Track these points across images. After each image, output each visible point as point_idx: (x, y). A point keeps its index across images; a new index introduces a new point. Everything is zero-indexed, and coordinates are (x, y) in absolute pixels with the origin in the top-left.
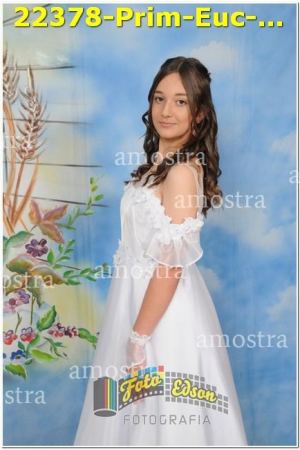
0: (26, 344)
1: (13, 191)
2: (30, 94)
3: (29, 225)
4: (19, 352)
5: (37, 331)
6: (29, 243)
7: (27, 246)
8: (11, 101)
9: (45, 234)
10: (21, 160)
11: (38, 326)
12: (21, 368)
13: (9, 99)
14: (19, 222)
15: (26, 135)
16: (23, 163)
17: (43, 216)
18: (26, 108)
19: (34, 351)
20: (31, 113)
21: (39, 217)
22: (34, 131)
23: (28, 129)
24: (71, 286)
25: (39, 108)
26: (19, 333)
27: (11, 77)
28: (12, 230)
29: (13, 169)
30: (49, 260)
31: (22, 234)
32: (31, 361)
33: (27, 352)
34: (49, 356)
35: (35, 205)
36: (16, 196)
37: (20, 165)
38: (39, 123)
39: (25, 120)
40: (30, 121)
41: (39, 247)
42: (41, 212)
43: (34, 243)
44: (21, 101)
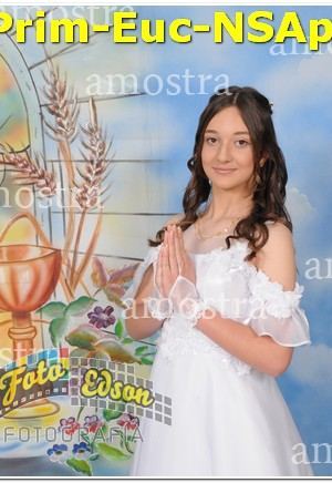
0: (91, 435)
1: (72, 247)
2: (91, 130)
3: (92, 289)
4: (83, 445)
5: (103, 420)
6: (92, 310)
7: (89, 315)
8: (70, 140)
9: (111, 300)
10: (82, 210)
11: (105, 413)
12: (86, 466)
13: (67, 137)
14: (79, 285)
15: (87, 179)
16: (84, 213)
17: (108, 278)
18: (86, 147)
19: (100, 445)
20: (94, 152)
21: (103, 279)
22: (97, 173)
23: (90, 171)
24: (144, 366)
25: (103, 146)
26: (81, 422)
27: (70, 111)
28: (72, 295)
29: (72, 221)
30: (118, 333)
31: (85, 300)
32: (97, 457)
33: (92, 445)
34: (119, 453)
35: (99, 264)
36: (75, 252)
37: (80, 215)
38: (103, 163)
39: (86, 160)
40: (92, 162)
41: (105, 317)
42: (106, 272)
43: (97, 310)
44: (82, 138)
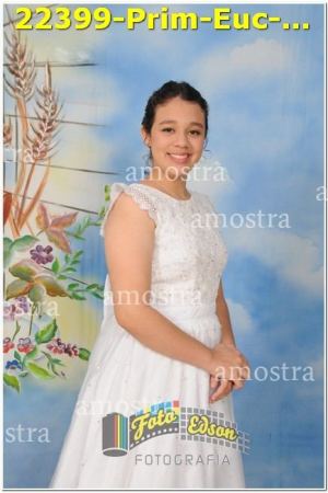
0: (22, 355)
1: (22, 192)
2: (46, 92)
3: (36, 230)
4: (15, 363)
5: (35, 343)
6: (34, 248)
7: (31, 252)
8: (26, 98)
9: (51, 241)
10: (33, 161)
11: (37, 337)
12: (16, 381)
13: (24, 96)
14: (25, 226)
15: (39, 135)
16: (34, 164)
17: (50, 221)
18: (40, 106)
19: (30, 364)
20: (47, 112)
21: (46, 222)
22: (48, 131)
23: (42, 128)
24: (74, 300)
25: (55, 108)
26: (16, 342)
27: (28, 74)
28: (18, 234)
29: (23, 169)
30: (55, 269)
31: (28, 239)
32: (26, 374)
33: (23, 364)
34: (46, 373)
35: (43, 209)
36: (24, 197)
37: (31, 166)
38: (54, 123)
39: (39, 118)
40: (44, 120)
41: (44, 254)
42: (49, 217)
43: (38, 248)
44: (37, 98)
